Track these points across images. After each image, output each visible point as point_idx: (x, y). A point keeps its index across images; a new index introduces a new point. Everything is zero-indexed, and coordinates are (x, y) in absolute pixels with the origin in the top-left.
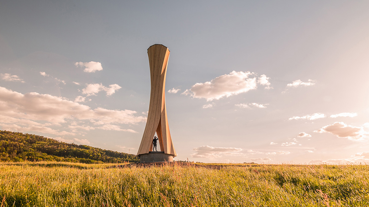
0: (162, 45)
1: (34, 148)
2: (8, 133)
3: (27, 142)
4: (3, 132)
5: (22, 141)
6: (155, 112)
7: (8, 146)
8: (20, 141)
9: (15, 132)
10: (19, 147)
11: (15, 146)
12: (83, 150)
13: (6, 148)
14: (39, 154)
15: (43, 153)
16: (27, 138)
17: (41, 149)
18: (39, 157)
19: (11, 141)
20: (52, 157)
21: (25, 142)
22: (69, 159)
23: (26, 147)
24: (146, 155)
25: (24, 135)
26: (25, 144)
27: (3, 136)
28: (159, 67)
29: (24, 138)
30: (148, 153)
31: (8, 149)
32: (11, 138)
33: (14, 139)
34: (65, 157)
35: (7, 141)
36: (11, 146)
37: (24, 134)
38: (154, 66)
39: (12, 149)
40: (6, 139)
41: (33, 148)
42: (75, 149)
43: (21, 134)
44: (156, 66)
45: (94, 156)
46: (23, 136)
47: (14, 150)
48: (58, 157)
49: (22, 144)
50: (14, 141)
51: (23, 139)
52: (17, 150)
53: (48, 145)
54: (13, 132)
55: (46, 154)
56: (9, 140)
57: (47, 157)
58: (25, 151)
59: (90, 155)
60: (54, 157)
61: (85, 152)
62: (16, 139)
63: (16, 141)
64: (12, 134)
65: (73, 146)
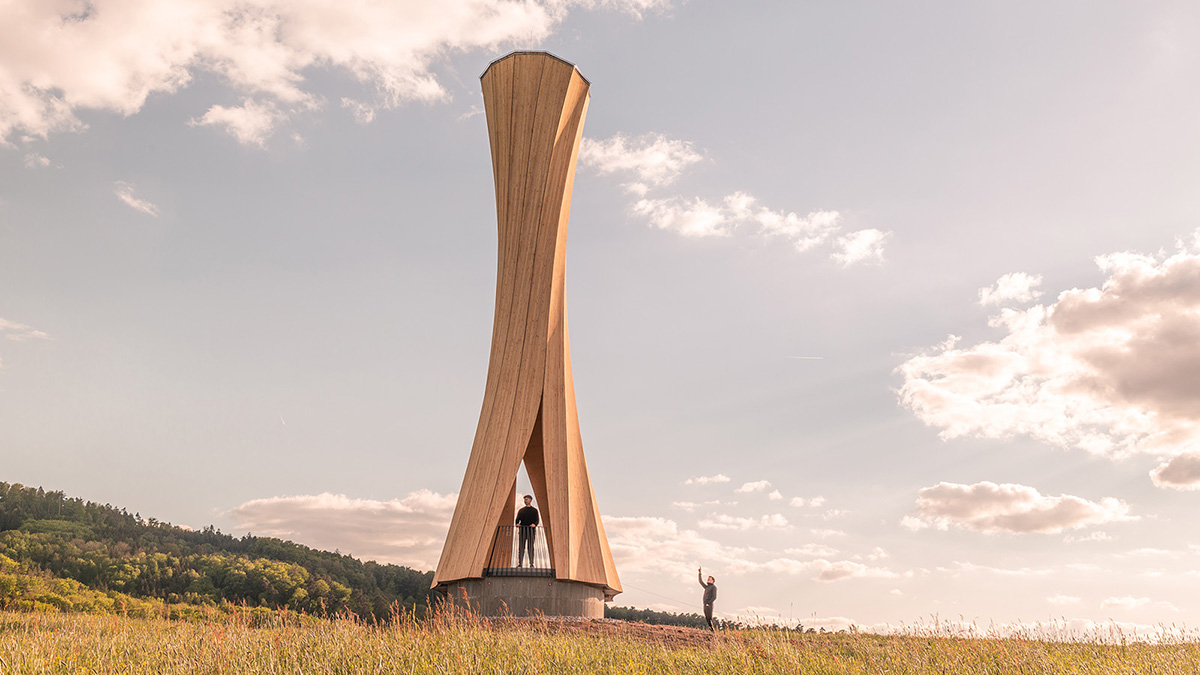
0: (546, 54)
1: (17, 557)
6: (514, 383)
12: (260, 563)
14: (40, 584)
15: (62, 581)
17: (52, 556)
18: (41, 600)
20: (103, 598)
22: (187, 612)
24: (471, 584)
28: (535, 158)
30: (479, 575)
34: (169, 601)
38: (511, 159)
41: (11, 556)
42: (218, 559)
44: (519, 156)
45: (314, 595)
48: (133, 601)
53: (87, 539)
55: (77, 584)
57: (79, 599)
59: (293, 590)
60: (112, 601)
61: (271, 578)
65: (212, 541)
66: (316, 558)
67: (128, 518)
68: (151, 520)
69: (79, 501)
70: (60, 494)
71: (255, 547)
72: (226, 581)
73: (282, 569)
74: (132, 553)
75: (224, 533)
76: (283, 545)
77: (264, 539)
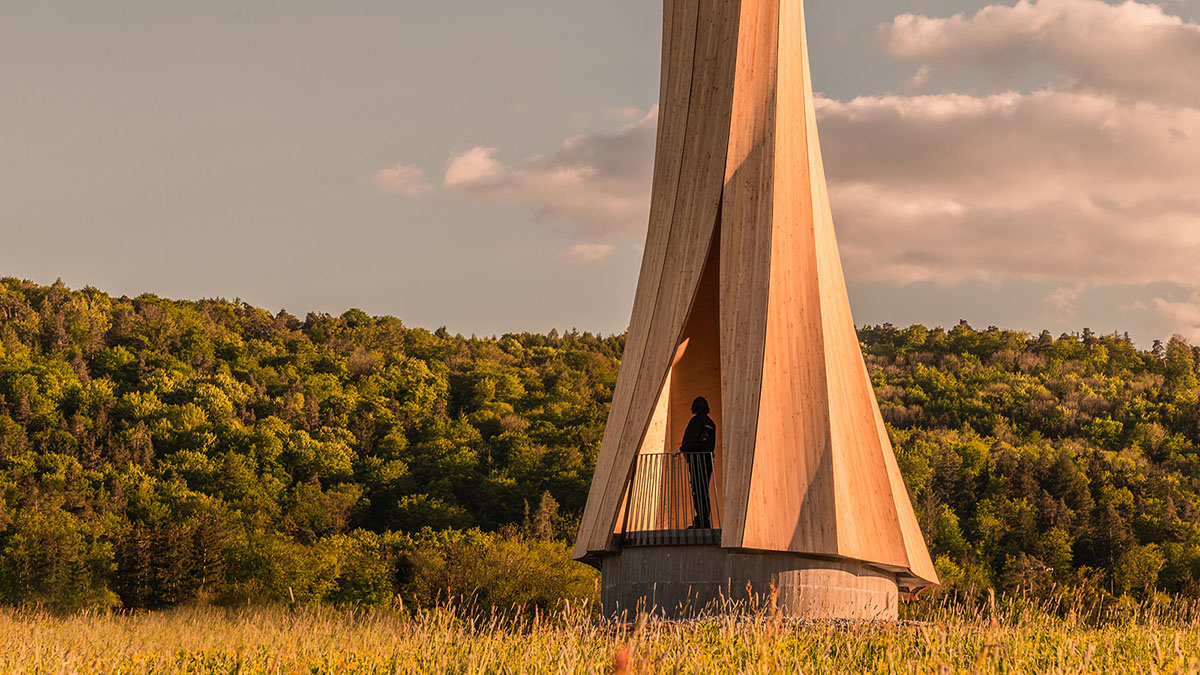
2: (986, 347)
3: (1180, 438)
4: (939, 338)
5: (1129, 425)
7: (984, 485)
8: (1113, 425)
9: (1055, 337)
10: (1096, 494)
11: (1052, 480)
13: (967, 513)
16: (1179, 396)
19: (1025, 435)
21: (1157, 432)
23: (1162, 491)
25: (1148, 364)
26: (1157, 456)
27: (944, 380)
29: (1148, 396)
31: (989, 522)
32: (1017, 397)
33: (1051, 413)
35: (985, 431)
36: (1017, 490)
37: (1142, 345)
39: (1027, 522)
40: (975, 411)
43: (1119, 353)
46: (1137, 371)
47: (1043, 524)
49: (1131, 458)
50: (1055, 432)
51: (1140, 402)
52: (1078, 521)
54: (1034, 334)
56: (1001, 426)
58: (1146, 534)
62: (1067, 411)
63: (1073, 432)
64: (1031, 360)
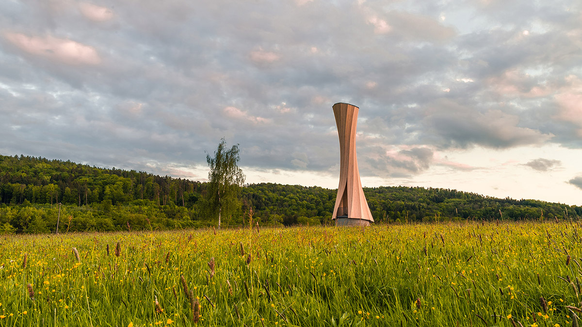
16: (431, 195)
46: (425, 192)
65: (509, 201)
66: (550, 205)
67: (479, 196)
68: (487, 196)
69: (462, 192)
70: (455, 190)
71: (524, 203)
72: (513, 215)
73: (534, 209)
74: (480, 208)
75: (513, 199)
76: (536, 202)
77: (528, 200)
